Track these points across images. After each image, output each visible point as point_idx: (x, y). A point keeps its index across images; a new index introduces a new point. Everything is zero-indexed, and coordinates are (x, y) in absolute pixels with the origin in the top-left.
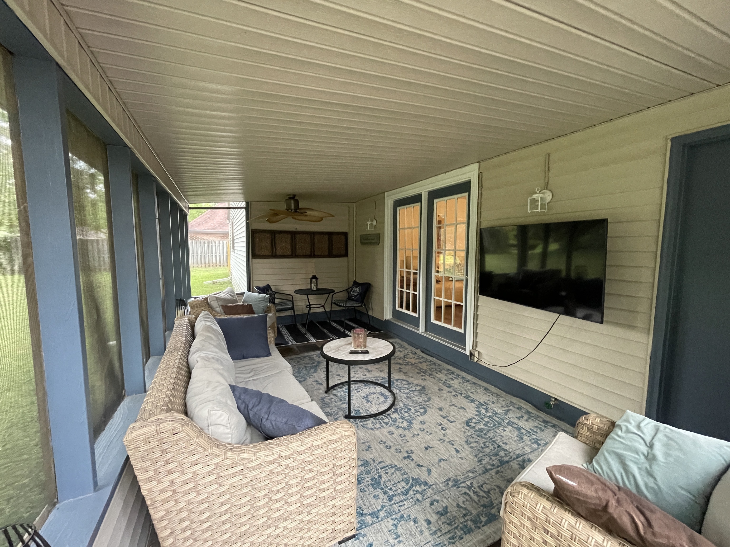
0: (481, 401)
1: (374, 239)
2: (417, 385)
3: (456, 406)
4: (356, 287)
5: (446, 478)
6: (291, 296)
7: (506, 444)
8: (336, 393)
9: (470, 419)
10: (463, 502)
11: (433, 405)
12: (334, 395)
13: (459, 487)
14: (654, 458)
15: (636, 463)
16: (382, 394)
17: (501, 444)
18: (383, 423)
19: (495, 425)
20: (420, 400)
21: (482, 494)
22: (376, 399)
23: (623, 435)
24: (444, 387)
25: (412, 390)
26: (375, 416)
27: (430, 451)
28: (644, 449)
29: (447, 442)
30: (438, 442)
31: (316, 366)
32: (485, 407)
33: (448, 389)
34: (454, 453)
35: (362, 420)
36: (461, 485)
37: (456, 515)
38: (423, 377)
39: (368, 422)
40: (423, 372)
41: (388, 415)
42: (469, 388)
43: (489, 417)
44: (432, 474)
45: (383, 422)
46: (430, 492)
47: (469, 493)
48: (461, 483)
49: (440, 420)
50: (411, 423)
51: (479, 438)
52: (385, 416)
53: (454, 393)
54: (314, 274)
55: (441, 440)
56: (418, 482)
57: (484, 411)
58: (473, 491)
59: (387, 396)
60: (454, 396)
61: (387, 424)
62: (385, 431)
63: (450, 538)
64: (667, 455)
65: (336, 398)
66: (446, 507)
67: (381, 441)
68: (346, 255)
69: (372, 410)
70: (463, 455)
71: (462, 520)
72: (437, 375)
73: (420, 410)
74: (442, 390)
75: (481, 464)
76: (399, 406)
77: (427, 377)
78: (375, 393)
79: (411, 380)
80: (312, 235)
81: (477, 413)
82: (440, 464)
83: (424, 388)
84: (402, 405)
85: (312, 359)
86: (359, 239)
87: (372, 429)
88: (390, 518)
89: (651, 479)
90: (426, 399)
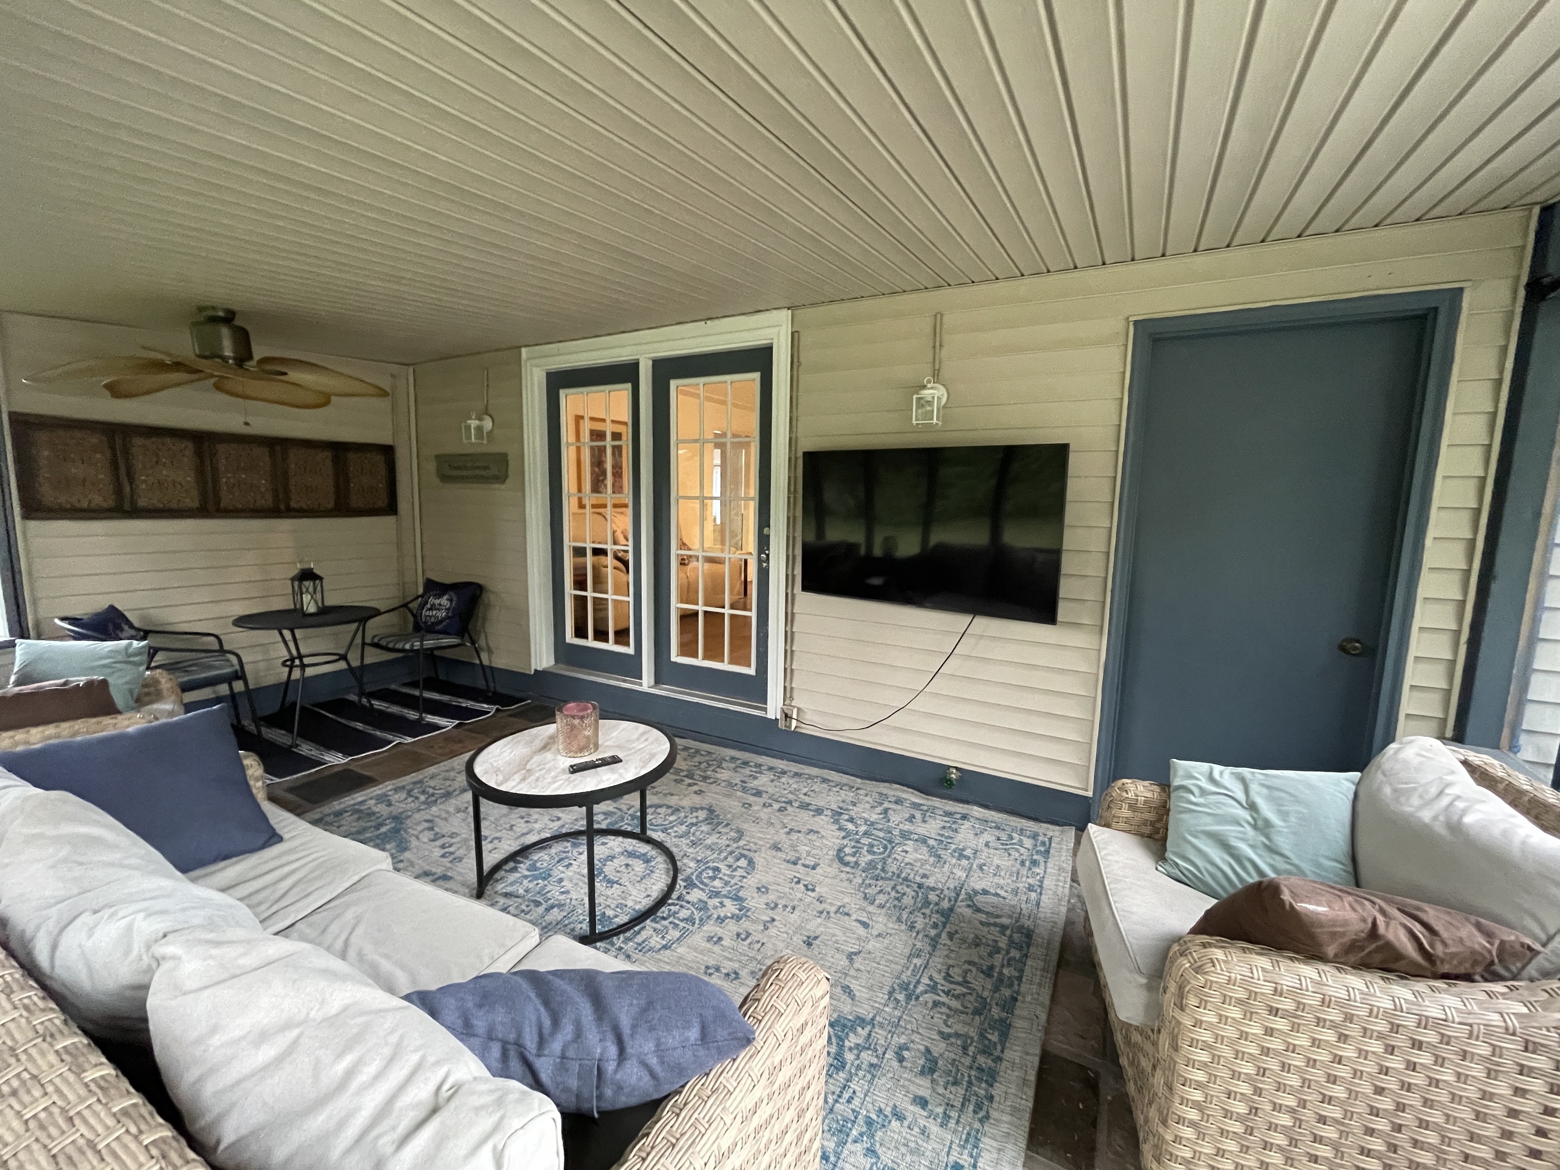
0: (834, 807)
1: (486, 468)
2: (694, 809)
3: (799, 832)
4: (440, 596)
5: (886, 989)
6: (212, 639)
7: (924, 876)
8: (509, 889)
9: (840, 850)
10: (945, 1022)
11: (756, 844)
12: (506, 895)
13: (917, 998)
14: (1268, 824)
15: (1243, 840)
16: (631, 854)
17: (918, 879)
18: (682, 924)
19: (885, 848)
20: (723, 842)
21: (960, 990)
22: (623, 868)
23: (1201, 800)
24: (752, 799)
25: (692, 824)
26: (650, 913)
27: (819, 946)
28: (1245, 815)
29: (836, 912)
30: (819, 920)
31: (396, 831)
32: (846, 817)
33: (761, 801)
34: (861, 931)
35: (628, 934)
36: (918, 991)
37: (953, 1056)
38: (695, 788)
39: (644, 935)
40: (686, 776)
41: (679, 898)
42: (795, 786)
43: (865, 833)
44: (857, 994)
45: (678, 919)
46: (880, 1035)
47: (942, 999)
48: (915, 987)
49: (792, 872)
50: (738, 899)
51: (880, 883)
52: (673, 904)
53: (776, 806)
54: (306, 566)
55: (821, 912)
56: (844, 1026)
57: (850, 826)
58: (943, 991)
59: (645, 855)
60: (779, 810)
61: (690, 920)
62: (698, 939)
63: (975, 1112)
64: (1284, 815)
65: (519, 900)
66: (928, 1050)
67: (707, 967)
68: (391, 509)
69: (636, 902)
70: (877, 928)
71: (967, 1061)
72: (718, 776)
73: (739, 863)
74: (750, 805)
75: (918, 933)
76: (689, 871)
77: (702, 785)
78: (614, 857)
79: (673, 801)
80: (278, 448)
81: (843, 834)
82: (856, 965)
83: (711, 810)
84: (693, 864)
85: (369, 815)
86: (431, 467)
87: (665, 947)
88: (850, 1140)
89: (1278, 858)
90: (733, 834)
